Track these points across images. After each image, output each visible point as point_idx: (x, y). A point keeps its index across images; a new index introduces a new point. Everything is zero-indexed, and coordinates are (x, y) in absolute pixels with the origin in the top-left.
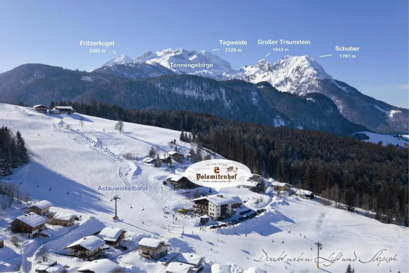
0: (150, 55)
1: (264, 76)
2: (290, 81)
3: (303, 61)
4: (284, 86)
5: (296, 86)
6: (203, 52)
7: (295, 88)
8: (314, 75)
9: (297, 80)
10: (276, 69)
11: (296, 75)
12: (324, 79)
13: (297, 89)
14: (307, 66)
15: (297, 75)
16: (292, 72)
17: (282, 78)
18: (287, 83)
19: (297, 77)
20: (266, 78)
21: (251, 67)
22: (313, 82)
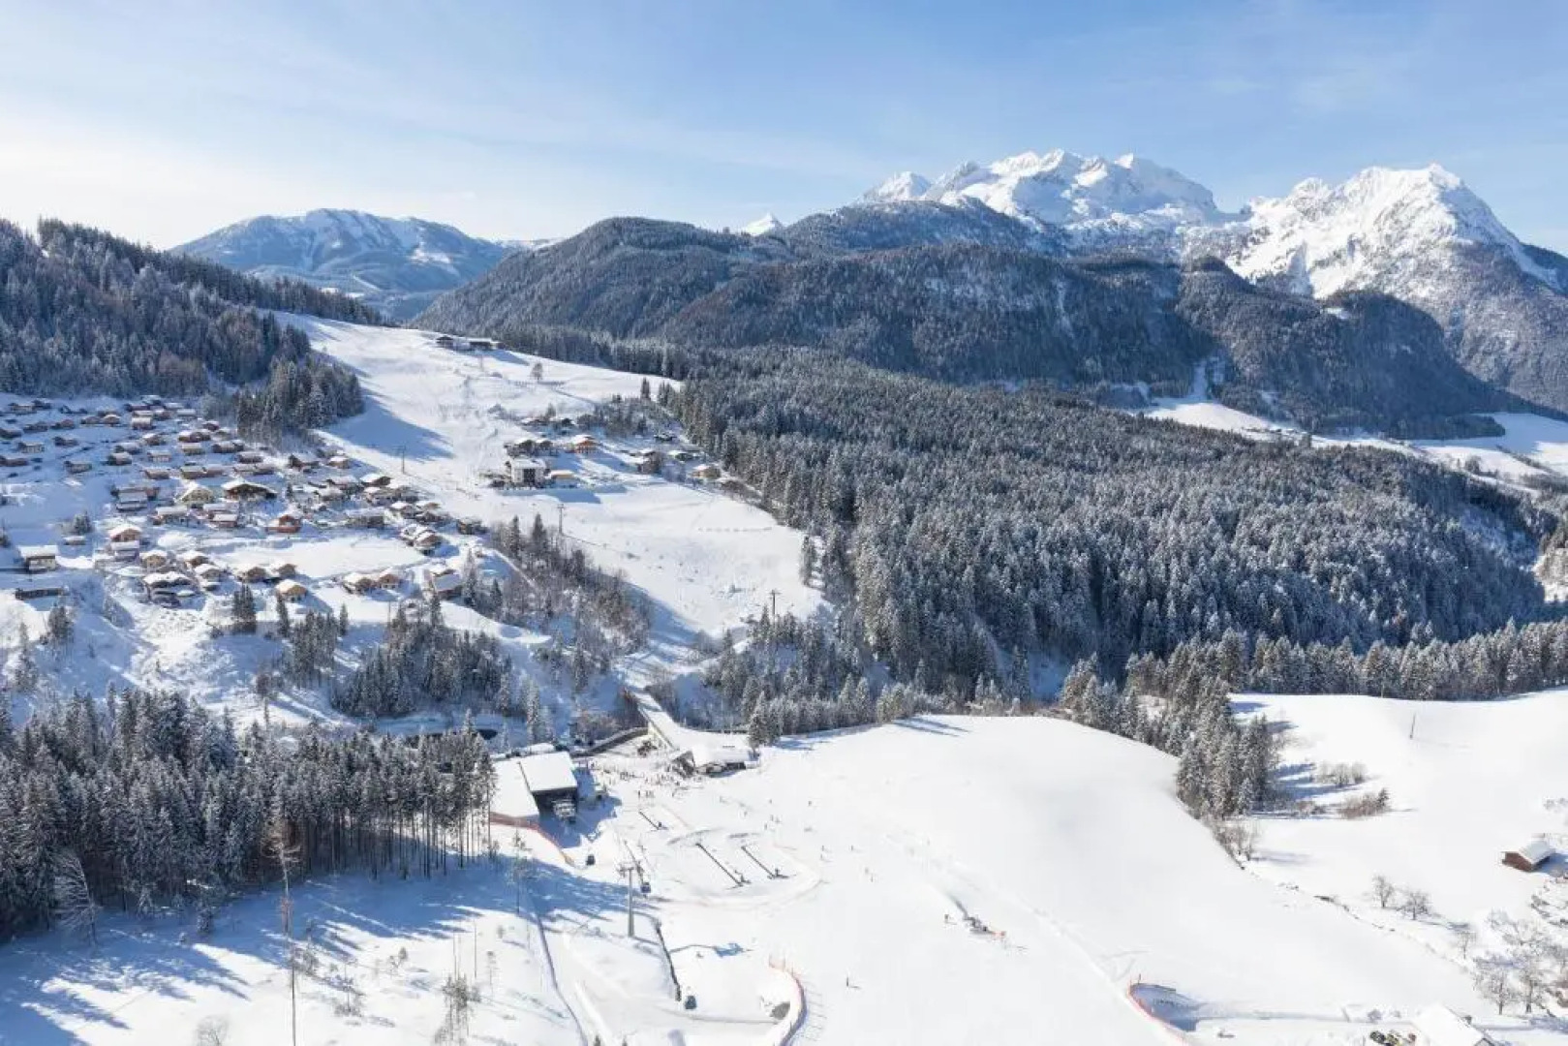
0: (971, 173)
1: (1288, 235)
2: (1365, 248)
3: (1418, 186)
4: (1344, 264)
5: (1376, 267)
6: (1126, 161)
7: (1373, 273)
8: (1443, 231)
9: (1387, 247)
10: (1328, 213)
11: (1387, 231)
12: (1477, 242)
13: (1378, 276)
14: (1425, 203)
15: (1390, 232)
16: (1375, 223)
17: (1341, 243)
18: (1352, 256)
19: (1388, 237)
20: (1293, 238)
21: (1274, 205)
22: (1434, 254)
